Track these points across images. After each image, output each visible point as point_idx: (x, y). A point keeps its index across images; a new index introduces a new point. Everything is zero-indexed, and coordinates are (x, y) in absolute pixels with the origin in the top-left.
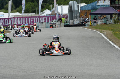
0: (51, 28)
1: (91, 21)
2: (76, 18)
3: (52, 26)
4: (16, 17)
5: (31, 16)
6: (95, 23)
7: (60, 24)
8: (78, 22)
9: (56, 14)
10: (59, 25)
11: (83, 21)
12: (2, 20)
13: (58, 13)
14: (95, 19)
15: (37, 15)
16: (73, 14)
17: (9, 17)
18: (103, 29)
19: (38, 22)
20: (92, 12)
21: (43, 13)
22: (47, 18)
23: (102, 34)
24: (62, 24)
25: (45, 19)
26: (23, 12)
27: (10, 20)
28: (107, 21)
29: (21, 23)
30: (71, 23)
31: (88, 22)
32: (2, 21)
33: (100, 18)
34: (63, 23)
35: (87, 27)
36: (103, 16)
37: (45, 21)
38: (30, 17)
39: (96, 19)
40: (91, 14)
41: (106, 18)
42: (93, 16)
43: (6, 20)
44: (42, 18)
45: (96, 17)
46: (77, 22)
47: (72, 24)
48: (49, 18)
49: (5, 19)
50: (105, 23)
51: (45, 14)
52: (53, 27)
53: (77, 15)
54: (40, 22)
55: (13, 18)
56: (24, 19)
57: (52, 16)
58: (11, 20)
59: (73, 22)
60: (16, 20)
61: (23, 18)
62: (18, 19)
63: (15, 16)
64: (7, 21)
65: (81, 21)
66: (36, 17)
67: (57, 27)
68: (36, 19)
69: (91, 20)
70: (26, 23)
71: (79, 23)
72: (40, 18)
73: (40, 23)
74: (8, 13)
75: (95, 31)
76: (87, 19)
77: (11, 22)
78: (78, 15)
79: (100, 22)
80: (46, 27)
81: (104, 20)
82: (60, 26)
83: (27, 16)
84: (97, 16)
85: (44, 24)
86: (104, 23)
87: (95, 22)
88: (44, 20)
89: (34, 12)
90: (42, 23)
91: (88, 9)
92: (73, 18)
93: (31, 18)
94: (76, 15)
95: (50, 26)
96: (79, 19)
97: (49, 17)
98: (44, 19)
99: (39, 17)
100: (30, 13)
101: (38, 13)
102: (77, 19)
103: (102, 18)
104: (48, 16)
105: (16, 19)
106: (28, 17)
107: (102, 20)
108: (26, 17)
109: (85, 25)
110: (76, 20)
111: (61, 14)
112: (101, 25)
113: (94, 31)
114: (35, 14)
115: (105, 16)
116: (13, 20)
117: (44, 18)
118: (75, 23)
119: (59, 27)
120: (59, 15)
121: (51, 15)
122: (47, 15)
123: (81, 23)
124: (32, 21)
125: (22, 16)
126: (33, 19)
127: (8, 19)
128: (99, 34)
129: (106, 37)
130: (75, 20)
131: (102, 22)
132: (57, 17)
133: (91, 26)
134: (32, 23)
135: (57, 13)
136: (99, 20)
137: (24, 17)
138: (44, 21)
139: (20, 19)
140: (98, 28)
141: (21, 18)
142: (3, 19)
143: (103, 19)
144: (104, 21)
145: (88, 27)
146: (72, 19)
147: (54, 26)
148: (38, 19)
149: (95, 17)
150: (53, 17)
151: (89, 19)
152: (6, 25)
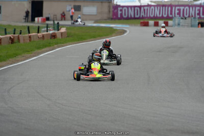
3: (201, 24)
5: (177, 4)
17: (142, 4)
22: (202, 8)
25: (199, 10)
27: (142, 8)
29: (160, 14)
38: (175, 6)
43: (136, 8)
44: (194, 8)
52: (202, 26)
55: (148, 6)
58: (144, 10)
60: (152, 9)
61: (164, 8)
62: (156, 8)
64: (137, 10)
68: (184, 10)
70: (168, 15)
72: (191, 8)
73: (182, 19)
77: (145, 13)
80: (192, 26)
85: (189, 20)
88: (197, 12)
93: (177, 8)
98: (197, 10)
108: (168, 6)
117: (197, 8)
124: (178, 12)
126: (179, 10)
127: (140, 7)
139: (159, 8)
141: (160, 6)
142: (131, 7)
148: (187, 9)
152: (136, 16)
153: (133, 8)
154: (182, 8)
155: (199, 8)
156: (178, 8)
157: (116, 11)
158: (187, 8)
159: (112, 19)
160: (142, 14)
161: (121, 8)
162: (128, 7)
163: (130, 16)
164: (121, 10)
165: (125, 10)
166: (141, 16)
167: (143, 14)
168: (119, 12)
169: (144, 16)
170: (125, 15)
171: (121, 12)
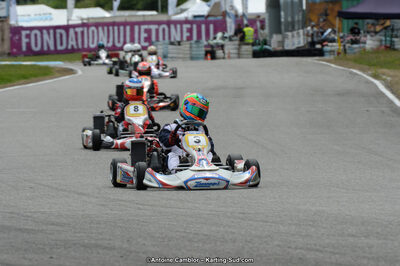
0: (209, 62)
1: (342, 38)
2: (293, 29)
3: (211, 54)
4: (91, 21)
5: (141, 19)
6: (355, 46)
7: (239, 49)
8: (299, 43)
9: (225, 14)
10: (235, 51)
11: (316, 39)
12: (45, 32)
13: (233, 12)
14: (354, 31)
15: (163, 17)
16: (282, 13)
17: (71, 23)
18: (382, 67)
19: (164, 39)
20: (344, 10)
21: (183, 11)
22: (195, 26)
23: (377, 82)
24: (244, 48)
25: (190, 31)
26: (116, 4)
27: (71, 31)
28: (395, 39)
29: (108, 42)
30: (274, 45)
31: (333, 41)
32: (46, 36)
33: (372, 29)
34: (248, 44)
35: (327, 57)
36: (382, 21)
37: (190, 38)
38: (140, 24)
39: (359, 33)
40: (344, 15)
41: (393, 30)
42: (350, 21)
43: (58, 31)
44: (178, 26)
45: (360, 27)
46: (296, 41)
47: (280, 48)
48: (203, 27)
49: (56, 28)
50: (388, 45)
51: (188, 15)
52: (214, 57)
53: (296, 18)
54: (172, 40)
55: (83, 25)
56: (119, 29)
57: (211, 22)
58: (76, 33)
59: (282, 43)
60: (93, 32)
61: (116, 28)
62: (100, 29)
63: (88, 19)
64: (61, 35)
65: (310, 39)
66: (159, 23)
67: (229, 57)
68: (157, 31)
69: (341, 35)
70: (125, 43)
71: (302, 44)
72: (172, 27)
73: (172, 44)
74: (65, 11)
75: (355, 71)
76: (329, 30)
77: (77, 40)
78: (298, 17)
79: (370, 43)
80: (192, 58)
81: (385, 36)
82: (239, 55)
83: (129, 20)
84: (360, 21)
85: (186, 46)
86: (386, 47)
87: (354, 42)
88: (186, 34)
89: (152, 7)
90: (179, 43)
92: (283, 27)
93: (143, 27)
94: (293, 18)
95: (204, 52)
96: (301, 31)
97: (202, 22)
98: (185, 30)
99: (169, 23)
100: (139, 10)
101: (164, 9)
102: (295, 33)
103: (378, 28)
104: (198, 19)
105: (93, 28)
106: (132, 25)
107: (378, 37)
108: (125, 24)
109: (320, 53)
110: (293, 36)
111: (244, 15)
112: (375, 51)
113: (351, 73)
114: (154, 13)
115: (388, 23)
116: (83, 33)
117: (186, 26)
118: (289, 45)
119: (234, 58)
120: (236, 16)
121: (208, 16)
122: (195, 17)
123: (307, 47)
124: (146, 35)
125: (111, 21)
126: (148, 31)
127: (66, 28)
128: (368, 82)
129: (393, 93)
130: (289, 34)
131: (377, 43)
132: (228, 25)
133: (342, 55)
134: (146, 44)
135: (228, 11)
136: (369, 37)
137: (118, 24)
138: (185, 38)
139: (106, 28)
140: (366, 61)
141: (108, 25)
142: (48, 28)
143: (382, 33)
144: (383, 38)
145: (332, 57)
146: (279, 31)
147: (219, 53)
148: (164, 30)
149: (356, 24)
150: (215, 23)
151: (334, 32)
152: (59, 48)
153: (52, 31)
154: (153, 27)
155: (189, 26)
156: (146, 27)
157: (17, 37)
158: (165, 26)
159: (9, 54)
160: (72, 43)
161: (28, 32)
162: (41, 29)
163: (45, 48)
164: (28, 36)
165: (36, 35)
166: (70, 47)
167: (74, 43)
168: (24, 40)
169: (75, 47)
170: (36, 45)
171: (27, 40)
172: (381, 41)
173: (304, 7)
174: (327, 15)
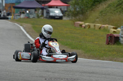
6: (18, 17)
23: (21, 27)
28: (30, 15)
75: (16, 24)
86: (27, 17)
91: (12, 2)
112: (24, 18)
128: (18, 27)
172: (26, 15)
173: (4, 5)
174: (10, 7)
